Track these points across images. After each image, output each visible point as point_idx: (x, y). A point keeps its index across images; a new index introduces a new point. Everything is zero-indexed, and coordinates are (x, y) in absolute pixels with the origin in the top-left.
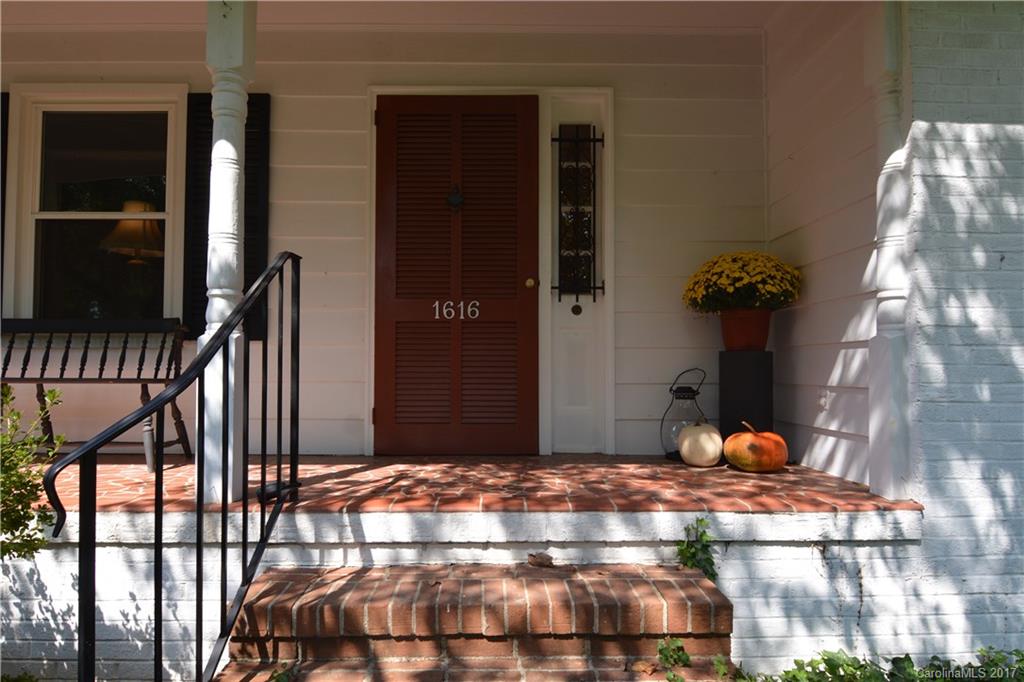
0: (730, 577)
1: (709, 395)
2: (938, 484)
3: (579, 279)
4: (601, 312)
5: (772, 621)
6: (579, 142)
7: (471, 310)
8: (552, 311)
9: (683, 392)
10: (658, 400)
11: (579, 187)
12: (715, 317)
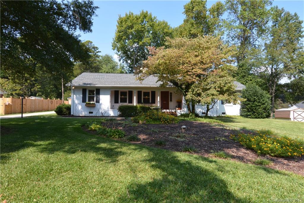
0: (177, 112)
1: (177, 106)
2: (184, 109)
3: (171, 101)
4: (172, 102)
5: (178, 113)
6: (171, 93)
7: (166, 102)
8: (170, 102)
9: (176, 106)
10: (175, 107)
11: (171, 96)
12: (178, 103)
